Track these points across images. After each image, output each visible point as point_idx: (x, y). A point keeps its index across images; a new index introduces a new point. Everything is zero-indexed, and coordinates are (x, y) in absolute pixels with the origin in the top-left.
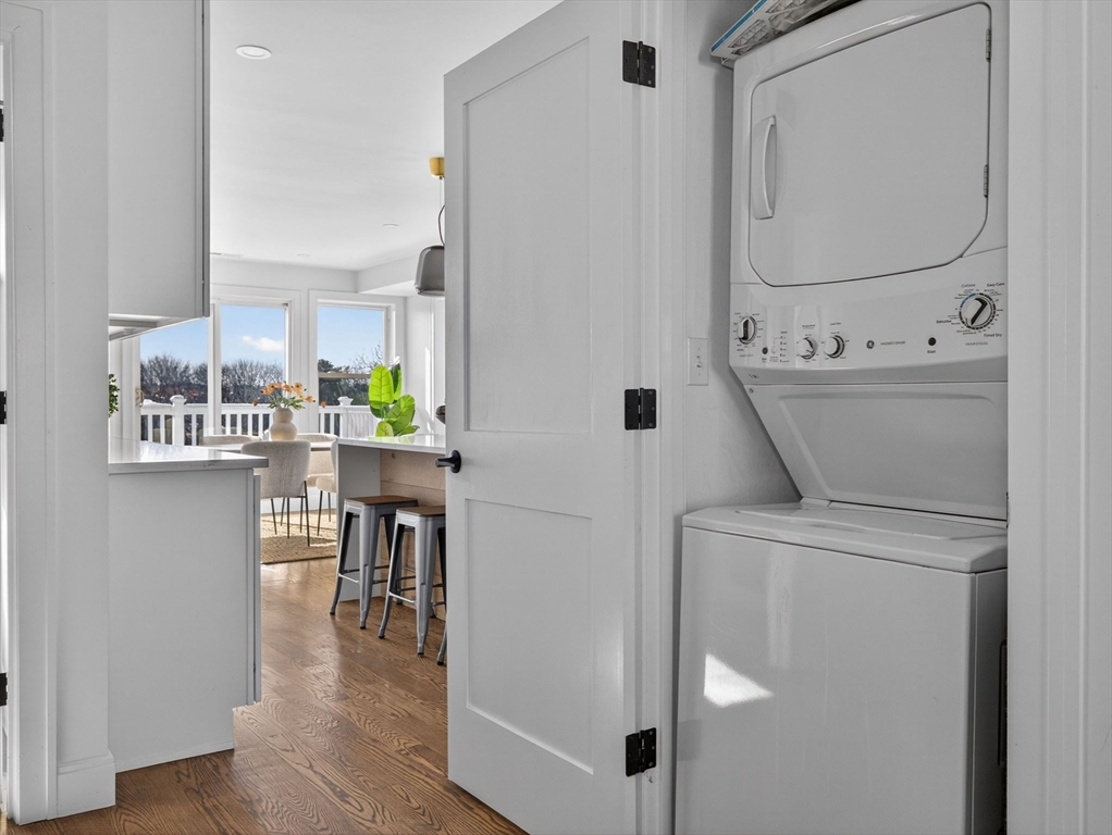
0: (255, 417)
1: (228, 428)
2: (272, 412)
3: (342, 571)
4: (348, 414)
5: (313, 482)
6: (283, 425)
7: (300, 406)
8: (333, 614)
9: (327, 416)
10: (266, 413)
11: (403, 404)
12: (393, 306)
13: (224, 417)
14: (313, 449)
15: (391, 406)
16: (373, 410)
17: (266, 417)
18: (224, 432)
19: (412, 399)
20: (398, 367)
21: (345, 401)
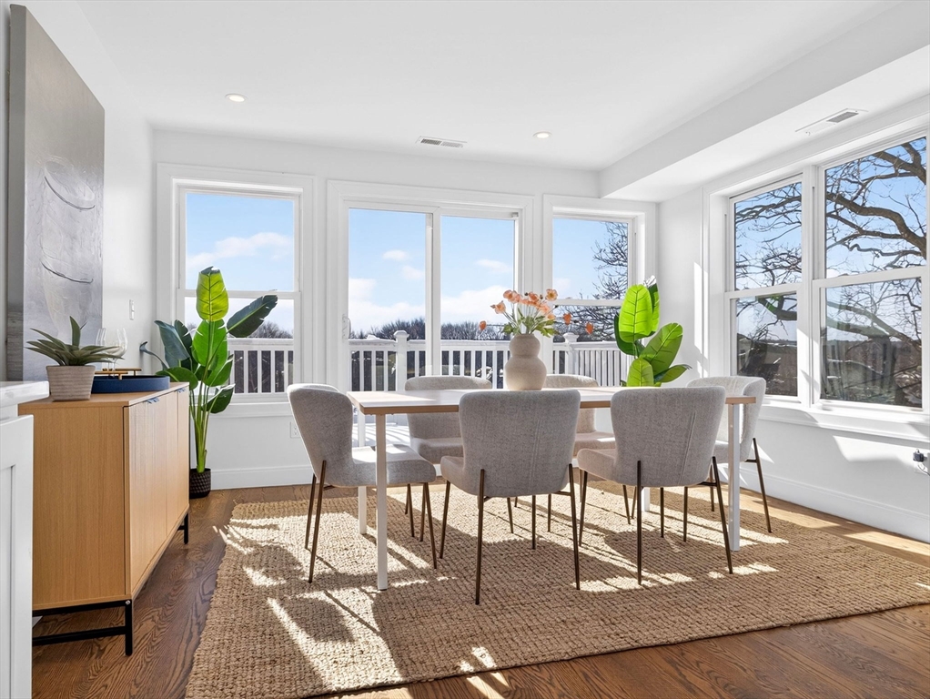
1: (451, 367)
4: (573, 352)
11: (665, 336)
13: (445, 355)
15: (645, 340)
16: (622, 346)
19: (679, 329)
20: (655, 288)
21: (570, 337)
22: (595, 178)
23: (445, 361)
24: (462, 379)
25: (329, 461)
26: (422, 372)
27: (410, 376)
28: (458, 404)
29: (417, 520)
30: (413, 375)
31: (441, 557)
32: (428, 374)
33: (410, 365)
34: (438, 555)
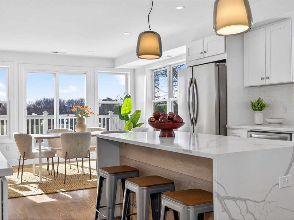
1: (65, 125)
3: (98, 207)
4: (112, 118)
6: (80, 124)
7: (88, 116)
9: (104, 119)
12: (129, 73)
13: (63, 120)
21: (111, 113)
22: (113, 61)
23: (63, 123)
24: (65, 129)
25: (26, 152)
26: (53, 128)
27: (49, 128)
28: (60, 136)
29: (50, 172)
30: (50, 128)
31: (57, 178)
32: (55, 128)
33: (49, 124)
34: (56, 177)
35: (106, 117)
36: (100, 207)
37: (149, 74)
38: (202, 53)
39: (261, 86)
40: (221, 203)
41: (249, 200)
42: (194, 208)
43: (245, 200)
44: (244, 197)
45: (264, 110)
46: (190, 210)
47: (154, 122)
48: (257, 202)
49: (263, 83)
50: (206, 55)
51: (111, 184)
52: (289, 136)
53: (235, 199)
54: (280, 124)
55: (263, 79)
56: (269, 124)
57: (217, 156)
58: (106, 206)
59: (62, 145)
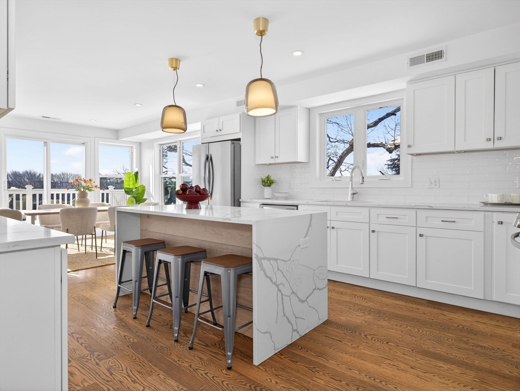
0: (69, 195)
1: (55, 200)
2: (77, 193)
3: (120, 282)
4: (112, 194)
5: (98, 226)
6: (82, 199)
7: (92, 190)
8: (115, 307)
9: (103, 194)
10: (74, 193)
11: (140, 189)
12: (134, 146)
13: (52, 195)
14: (99, 211)
15: (134, 190)
16: (126, 192)
17: (74, 195)
18: (53, 202)
19: (144, 187)
20: (137, 173)
21: (111, 188)
22: (116, 133)
23: (52, 198)
24: (61, 205)
35: (105, 192)
36: (122, 282)
37: (157, 149)
38: (217, 131)
39: (270, 164)
40: (259, 263)
41: (279, 259)
42: (235, 270)
43: (276, 260)
44: (275, 257)
45: (273, 185)
46: (230, 273)
47: (181, 194)
48: (286, 261)
49: (273, 161)
50: (221, 133)
51: (137, 257)
52: (296, 207)
53: (269, 259)
54: (286, 198)
55: (273, 158)
56: (277, 198)
57: (257, 222)
58: (132, 280)
59: (62, 221)
